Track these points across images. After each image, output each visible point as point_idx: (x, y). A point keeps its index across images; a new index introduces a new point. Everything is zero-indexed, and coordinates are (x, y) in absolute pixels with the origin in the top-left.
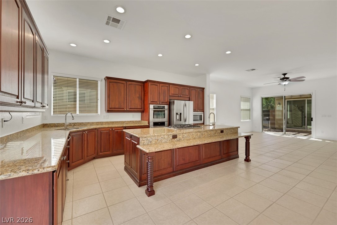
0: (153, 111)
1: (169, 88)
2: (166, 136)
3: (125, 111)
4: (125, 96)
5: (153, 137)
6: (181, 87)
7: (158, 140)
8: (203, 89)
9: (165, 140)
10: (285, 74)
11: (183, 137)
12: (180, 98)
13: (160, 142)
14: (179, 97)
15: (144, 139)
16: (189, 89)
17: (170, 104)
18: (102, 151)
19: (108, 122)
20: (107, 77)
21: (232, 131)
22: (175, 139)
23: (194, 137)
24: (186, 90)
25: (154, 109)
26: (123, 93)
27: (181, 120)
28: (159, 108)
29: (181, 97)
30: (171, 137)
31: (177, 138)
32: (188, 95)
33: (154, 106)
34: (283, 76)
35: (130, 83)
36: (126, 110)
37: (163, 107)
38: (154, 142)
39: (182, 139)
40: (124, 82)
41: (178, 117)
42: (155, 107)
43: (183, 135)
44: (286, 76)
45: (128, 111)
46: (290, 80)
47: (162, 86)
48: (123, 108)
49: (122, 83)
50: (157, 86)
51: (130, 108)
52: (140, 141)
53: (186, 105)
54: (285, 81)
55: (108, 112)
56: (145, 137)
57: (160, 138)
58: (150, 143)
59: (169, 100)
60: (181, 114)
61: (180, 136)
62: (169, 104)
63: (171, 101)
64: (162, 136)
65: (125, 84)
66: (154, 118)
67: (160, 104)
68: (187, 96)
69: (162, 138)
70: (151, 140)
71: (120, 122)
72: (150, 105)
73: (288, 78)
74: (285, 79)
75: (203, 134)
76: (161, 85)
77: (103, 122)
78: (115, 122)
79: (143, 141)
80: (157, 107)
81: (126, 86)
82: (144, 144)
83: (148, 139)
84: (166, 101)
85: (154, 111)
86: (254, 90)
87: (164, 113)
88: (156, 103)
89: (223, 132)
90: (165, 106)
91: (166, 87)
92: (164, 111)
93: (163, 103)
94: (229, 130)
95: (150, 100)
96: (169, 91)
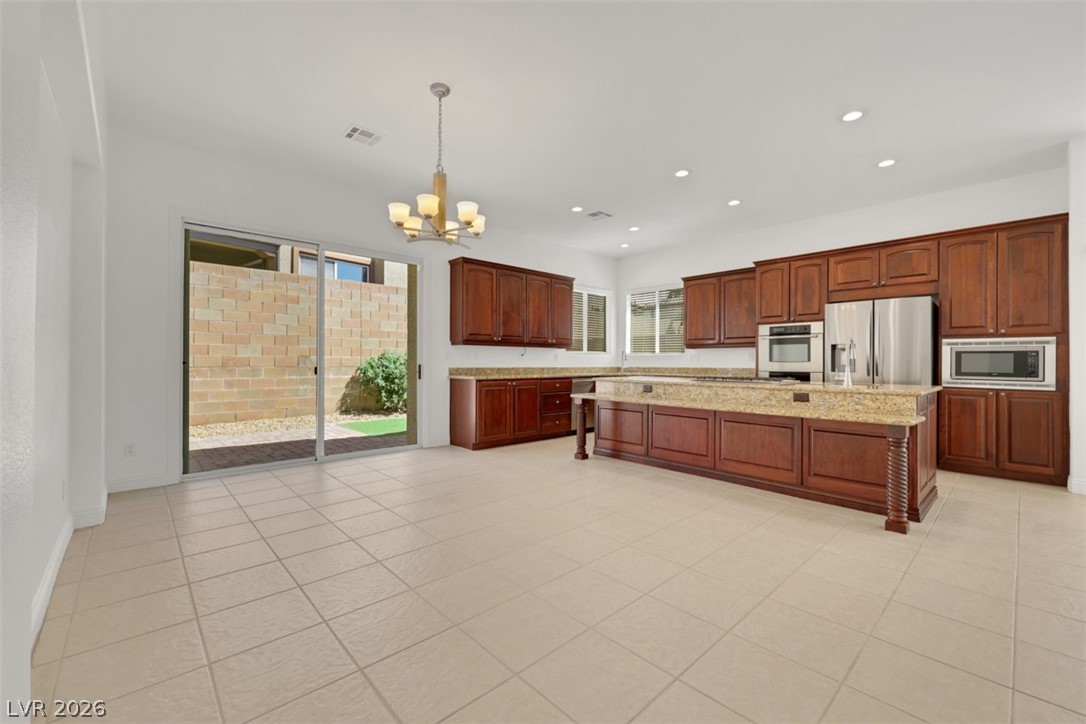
0: (768, 342)
1: (825, 268)
2: (631, 384)
3: (717, 344)
4: (717, 312)
5: (613, 383)
6: (884, 252)
7: (619, 390)
8: (1062, 218)
9: (630, 392)
11: (665, 394)
12: (880, 291)
13: (623, 394)
14: (874, 287)
15: (600, 384)
16: (934, 245)
22: (649, 394)
23: (692, 397)
24: (917, 254)
25: (771, 335)
26: (711, 307)
28: (789, 331)
29: (883, 286)
30: (641, 389)
31: (652, 392)
33: (771, 329)
35: (728, 278)
37: (804, 328)
38: (613, 392)
39: (663, 396)
40: (714, 280)
42: (775, 330)
43: (665, 390)
45: (723, 343)
47: (799, 268)
48: (713, 339)
49: (711, 284)
50: (781, 272)
51: (727, 338)
57: (623, 387)
61: (659, 390)
62: (824, 317)
64: (626, 385)
65: (718, 284)
66: (770, 361)
67: (794, 321)
68: (923, 278)
72: (760, 326)
76: (794, 265)
77: (688, 369)
80: (782, 330)
81: (718, 288)
83: (606, 385)
84: (816, 308)
85: (772, 343)
87: (806, 345)
88: (779, 319)
89: (808, 401)
90: (809, 326)
91: (814, 268)
92: (807, 341)
93: (804, 317)
94: (840, 397)
95: (761, 312)
96: (825, 275)
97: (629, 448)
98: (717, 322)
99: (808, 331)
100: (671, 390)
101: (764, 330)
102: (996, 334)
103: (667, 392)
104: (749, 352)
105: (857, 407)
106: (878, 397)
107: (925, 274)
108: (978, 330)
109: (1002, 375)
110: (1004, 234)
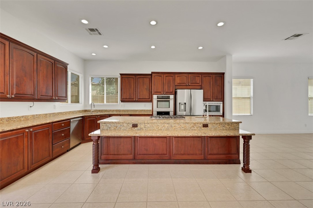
0: (156, 101)
1: (174, 78)
2: (125, 124)
4: (135, 89)
5: (112, 124)
7: (116, 127)
8: (223, 74)
9: (124, 128)
11: (145, 127)
12: (188, 87)
13: (119, 129)
14: (187, 85)
15: (103, 125)
16: (201, 76)
17: (175, 94)
21: (226, 126)
22: (136, 128)
23: (159, 128)
24: (197, 77)
25: (157, 99)
26: (132, 86)
27: (185, 111)
28: (163, 98)
29: (189, 85)
30: (131, 126)
31: (137, 127)
33: (158, 96)
35: (139, 76)
36: (135, 100)
37: (167, 97)
38: (113, 129)
39: (144, 129)
40: (133, 77)
41: (182, 107)
42: (159, 97)
45: (137, 101)
47: (166, 76)
48: (133, 99)
49: (132, 78)
50: (161, 77)
51: (139, 99)
52: (100, 126)
57: (119, 125)
58: (109, 129)
59: (174, 90)
60: (185, 103)
61: (141, 126)
64: (121, 124)
65: (135, 78)
66: (157, 107)
67: (165, 94)
68: (198, 84)
69: (121, 125)
70: (110, 126)
72: (154, 95)
75: (173, 126)
76: (165, 75)
79: (103, 127)
80: (161, 97)
81: (135, 80)
82: (104, 129)
83: (107, 125)
84: (172, 91)
85: (158, 101)
87: (168, 102)
88: (160, 93)
89: (208, 127)
90: (169, 96)
91: (170, 77)
92: (169, 101)
93: (168, 93)
94: (218, 125)
95: (154, 91)
96: (174, 80)
97: (123, 157)
98: (135, 92)
99: (169, 98)
100: (148, 125)
101: (155, 97)
102: (213, 101)
103: (146, 127)
104: (149, 104)
105: (223, 128)
106: (229, 124)
107: (198, 83)
108: (209, 100)
109: (213, 111)
110: (214, 75)
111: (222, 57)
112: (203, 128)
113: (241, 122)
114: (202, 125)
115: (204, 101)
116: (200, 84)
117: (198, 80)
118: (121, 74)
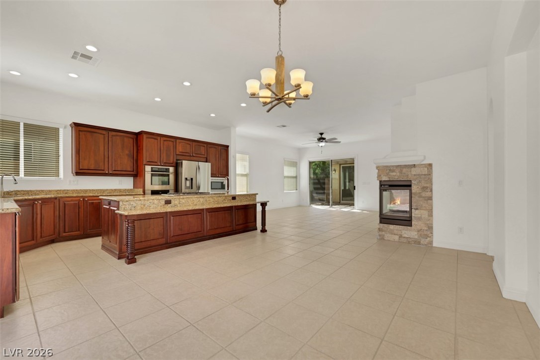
0: (150, 175)
1: (175, 144)
3: (107, 174)
4: (106, 153)
5: (138, 201)
6: (194, 144)
7: (144, 205)
8: (228, 147)
9: (154, 206)
10: (321, 134)
11: (179, 203)
12: (192, 158)
13: (148, 208)
14: (191, 156)
15: (125, 203)
16: (206, 146)
17: (177, 166)
18: (67, 231)
19: (77, 190)
20: (74, 123)
21: (248, 198)
22: (169, 205)
23: (195, 203)
24: (202, 147)
25: (152, 171)
26: (102, 148)
27: (192, 188)
28: (160, 170)
29: (194, 156)
30: (164, 203)
31: (171, 203)
32: (205, 155)
33: (152, 168)
34: (320, 136)
35: (114, 133)
36: (107, 172)
37: (166, 169)
38: (139, 208)
39: (179, 205)
40: (104, 132)
41: (188, 183)
42: (154, 169)
44: (323, 136)
45: (111, 174)
46: (326, 142)
47: (165, 141)
48: (103, 170)
49: (101, 134)
50: (156, 141)
51: (114, 170)
52: (120, 205)
53: (199, 168)
54: (322, 142)
55: (76, 175)
56: (127, 201)
57: (148, 203)
58: (133, 208)
59: (175, 160)
60: (192, 179)
61: (176, 202)
62: (175, 165)
63: (179, 161)
64: (151, 201)
65: (107, 135)
66: (152, 184)
67: (162, 166)
68: (203, 156)
69: (150, 203)
70: (135, 205)
71: (98, 190)
72: (146, 166)
73: (324, 139)
74: (321, 139)
76: (162, 139)
77: (68, 190)
78: (90, 190)
79: (124, 206)
80: (157, 169)
81: (107, 138)
82: (126, 208)
84: (171, 162)
85: (152, 175)
86: (301, 151)
87: (167, 177)
88: (155, 164)
89: (236, 199)
90: (169, 169)
91: (170, 142)
92: (168, 175)
93: (167, 164)
94: (243, 197)
95: (146, 159)
96: (175, 147)
97: (153, 243)
98: (106, 159)
99: (168, 170)
100: (183, 201)
101: (148, 168)
102: (218, 177)
103: (181, 202)
105: (246, 199)
106: (250, 196)
108: (215, 175)
109: (219, 189)
110: (219, 147)
111: (227, 128)
112: (232, 201)
113: (257, 194)
114: (231, 198)
115: (211, 177)
116: (206, 156)
117: (203, 150)
118: (76, 125)
